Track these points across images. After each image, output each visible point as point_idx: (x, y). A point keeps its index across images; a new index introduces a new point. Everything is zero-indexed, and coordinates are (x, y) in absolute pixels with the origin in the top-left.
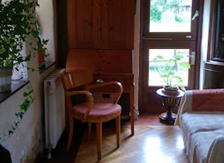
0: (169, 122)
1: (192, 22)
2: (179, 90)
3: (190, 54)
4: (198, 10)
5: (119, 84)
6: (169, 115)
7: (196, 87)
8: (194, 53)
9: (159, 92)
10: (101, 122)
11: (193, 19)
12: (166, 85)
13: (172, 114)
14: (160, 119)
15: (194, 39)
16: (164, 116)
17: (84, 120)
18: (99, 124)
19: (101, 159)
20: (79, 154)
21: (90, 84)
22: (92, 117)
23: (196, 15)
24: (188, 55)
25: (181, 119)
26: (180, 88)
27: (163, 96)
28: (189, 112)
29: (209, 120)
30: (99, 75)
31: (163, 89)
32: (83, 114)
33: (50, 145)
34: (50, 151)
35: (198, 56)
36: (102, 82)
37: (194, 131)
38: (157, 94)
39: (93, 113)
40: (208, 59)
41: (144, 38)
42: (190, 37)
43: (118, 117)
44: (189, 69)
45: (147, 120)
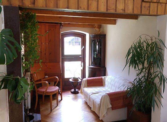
0: (75, 93)
1: (82, 50)
2: (79, 79)
3: (81, 63)
4: (84, 45)
5: (57, 77)
6: (75, 90)
7: (85, 77)
8: (83, 63)
9: (71, 80)
10: (52, 94)
11: (82, 49)
12: (74, 77)
13: (76, 89)
14: (71, 92)
15: (83, 57)
16: (73, 90)
17: (44, 94)
18: (51, 95)
19: (52, 111)
20: (41, 110)
21: (43, 78)
22: (48, 92)
23: (83, 47)
24: (81, 64)
25: (83, 90)
26: (79, 78)
27: (72, 82)
28: (86, 87)
29: (95, 90)
30: (46, 74)
31: (72, 79)
32: (44, 92)
33: (28, 107)
34: (28, 110)
35: (84, 64)
36: (48, 77)
37: (91, 94)
38: (69, 81)
39: (48, 90)
40: (89, 65)
41: (62, 57)
42: (81, 56)
43: (57, 92)
44: (82, 70)
45: (65, 93)
